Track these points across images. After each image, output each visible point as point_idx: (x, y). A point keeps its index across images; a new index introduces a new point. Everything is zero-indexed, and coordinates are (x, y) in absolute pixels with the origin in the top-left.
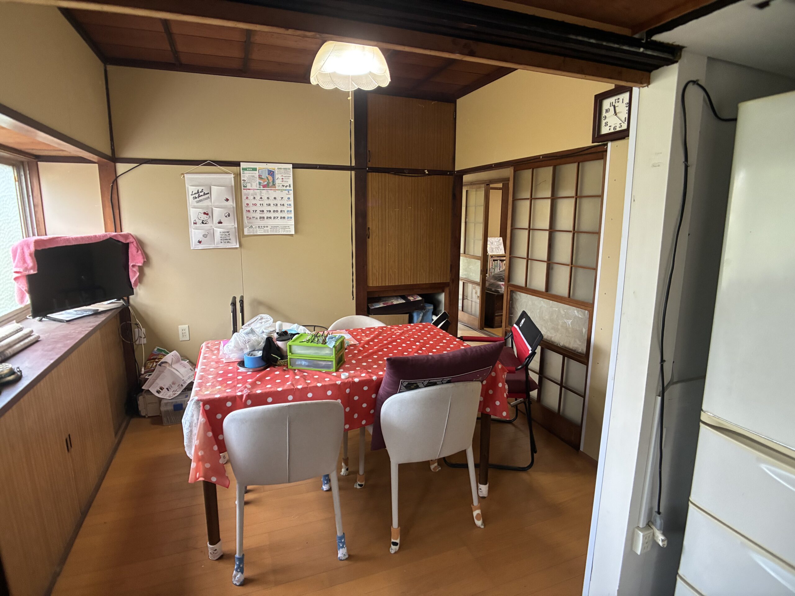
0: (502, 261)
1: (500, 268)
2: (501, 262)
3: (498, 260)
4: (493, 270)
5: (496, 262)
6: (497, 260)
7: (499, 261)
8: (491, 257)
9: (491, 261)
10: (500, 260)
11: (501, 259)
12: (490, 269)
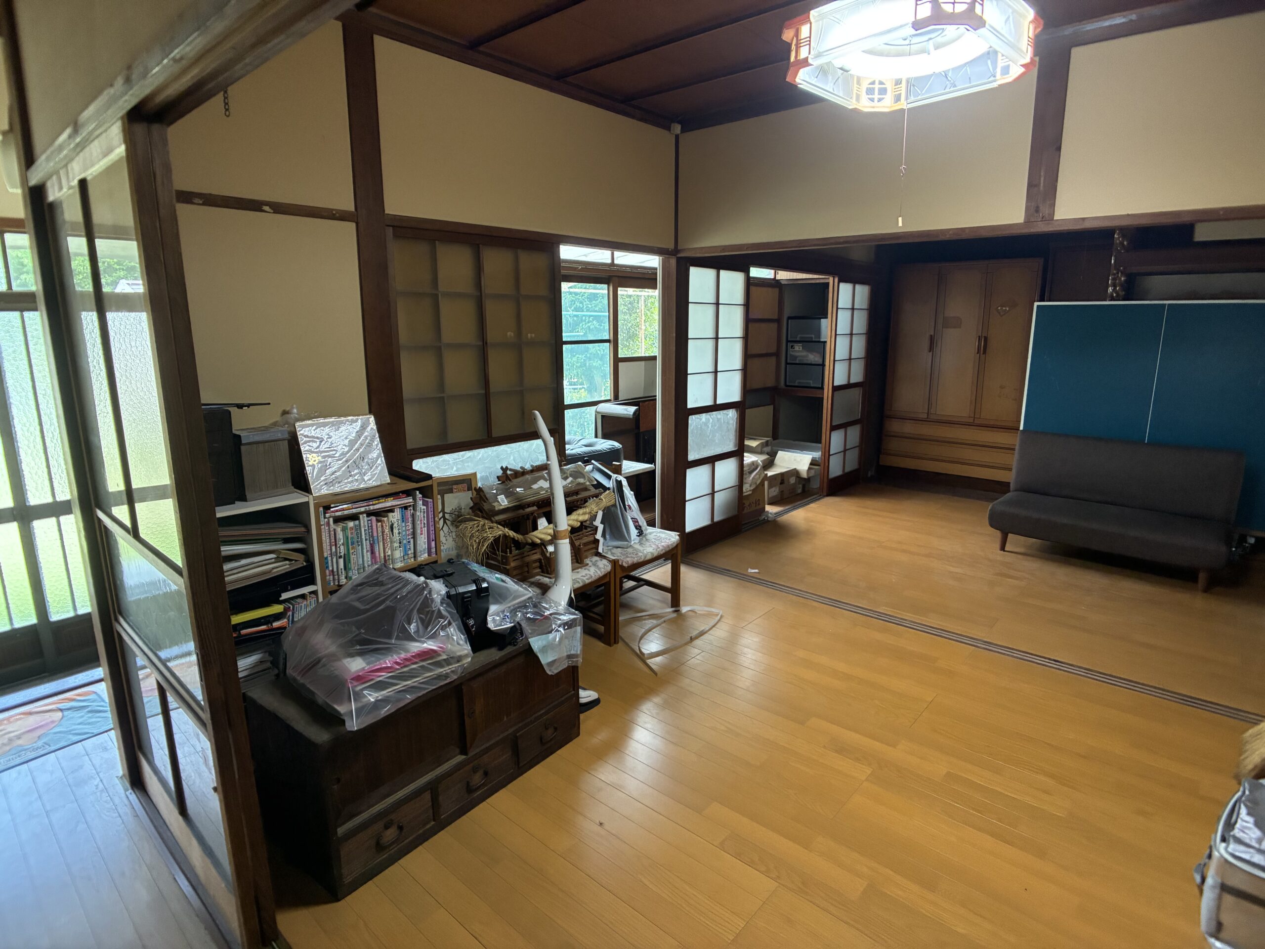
0: (379, 514)
1: (372, 546)
2: (374, 518)
3: (362, 513)
4: (341, 561)
5: (351, 524)
6: (354, 517)
7: (364, 519)
8: (321, 509)
9: (324, 529)
10: (369, 514)
11: (372, 508)
12: (324, 561)
